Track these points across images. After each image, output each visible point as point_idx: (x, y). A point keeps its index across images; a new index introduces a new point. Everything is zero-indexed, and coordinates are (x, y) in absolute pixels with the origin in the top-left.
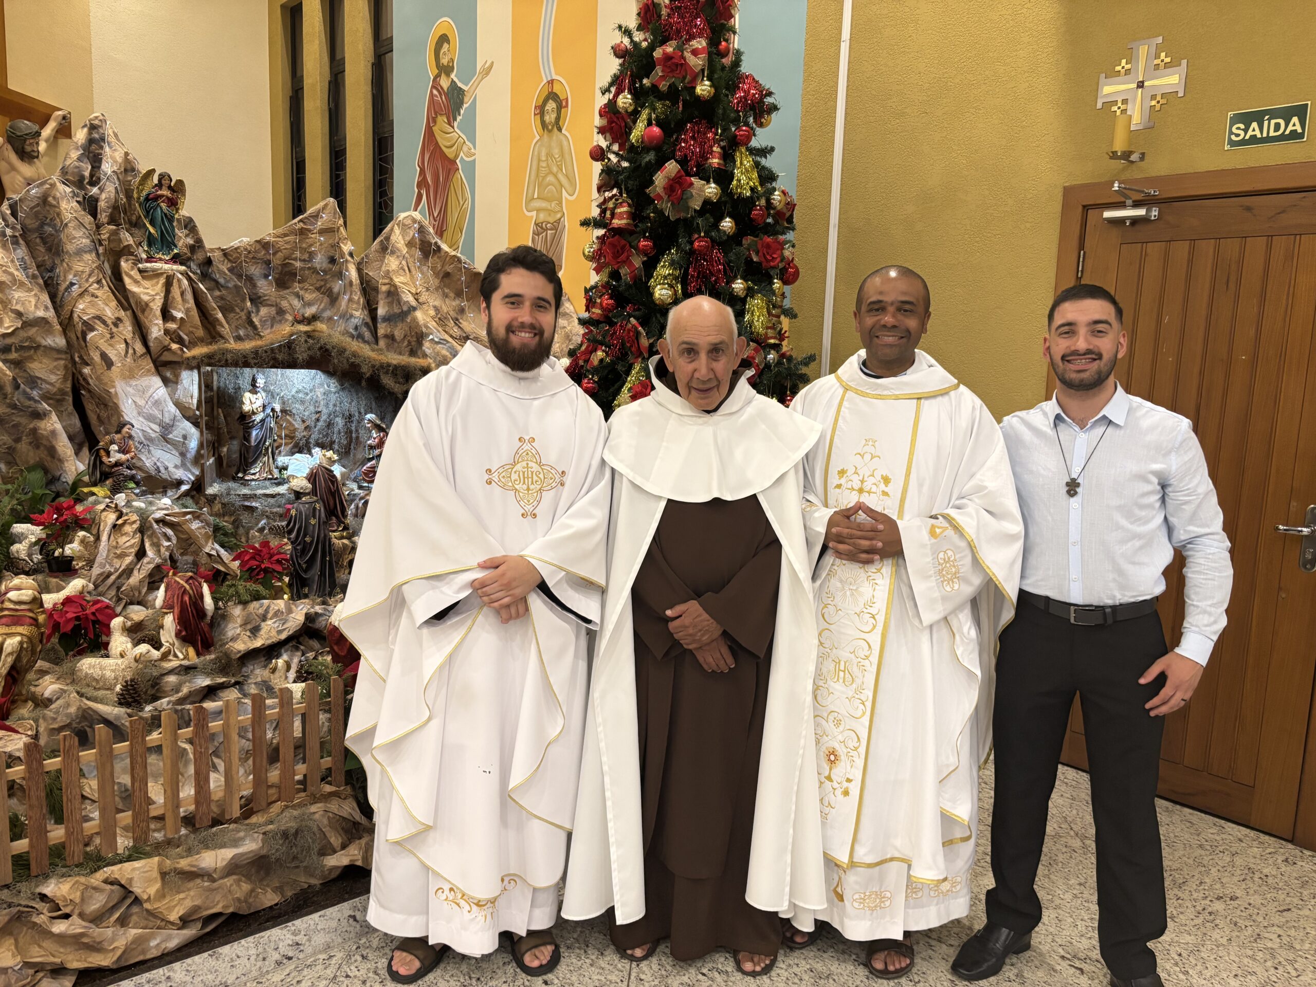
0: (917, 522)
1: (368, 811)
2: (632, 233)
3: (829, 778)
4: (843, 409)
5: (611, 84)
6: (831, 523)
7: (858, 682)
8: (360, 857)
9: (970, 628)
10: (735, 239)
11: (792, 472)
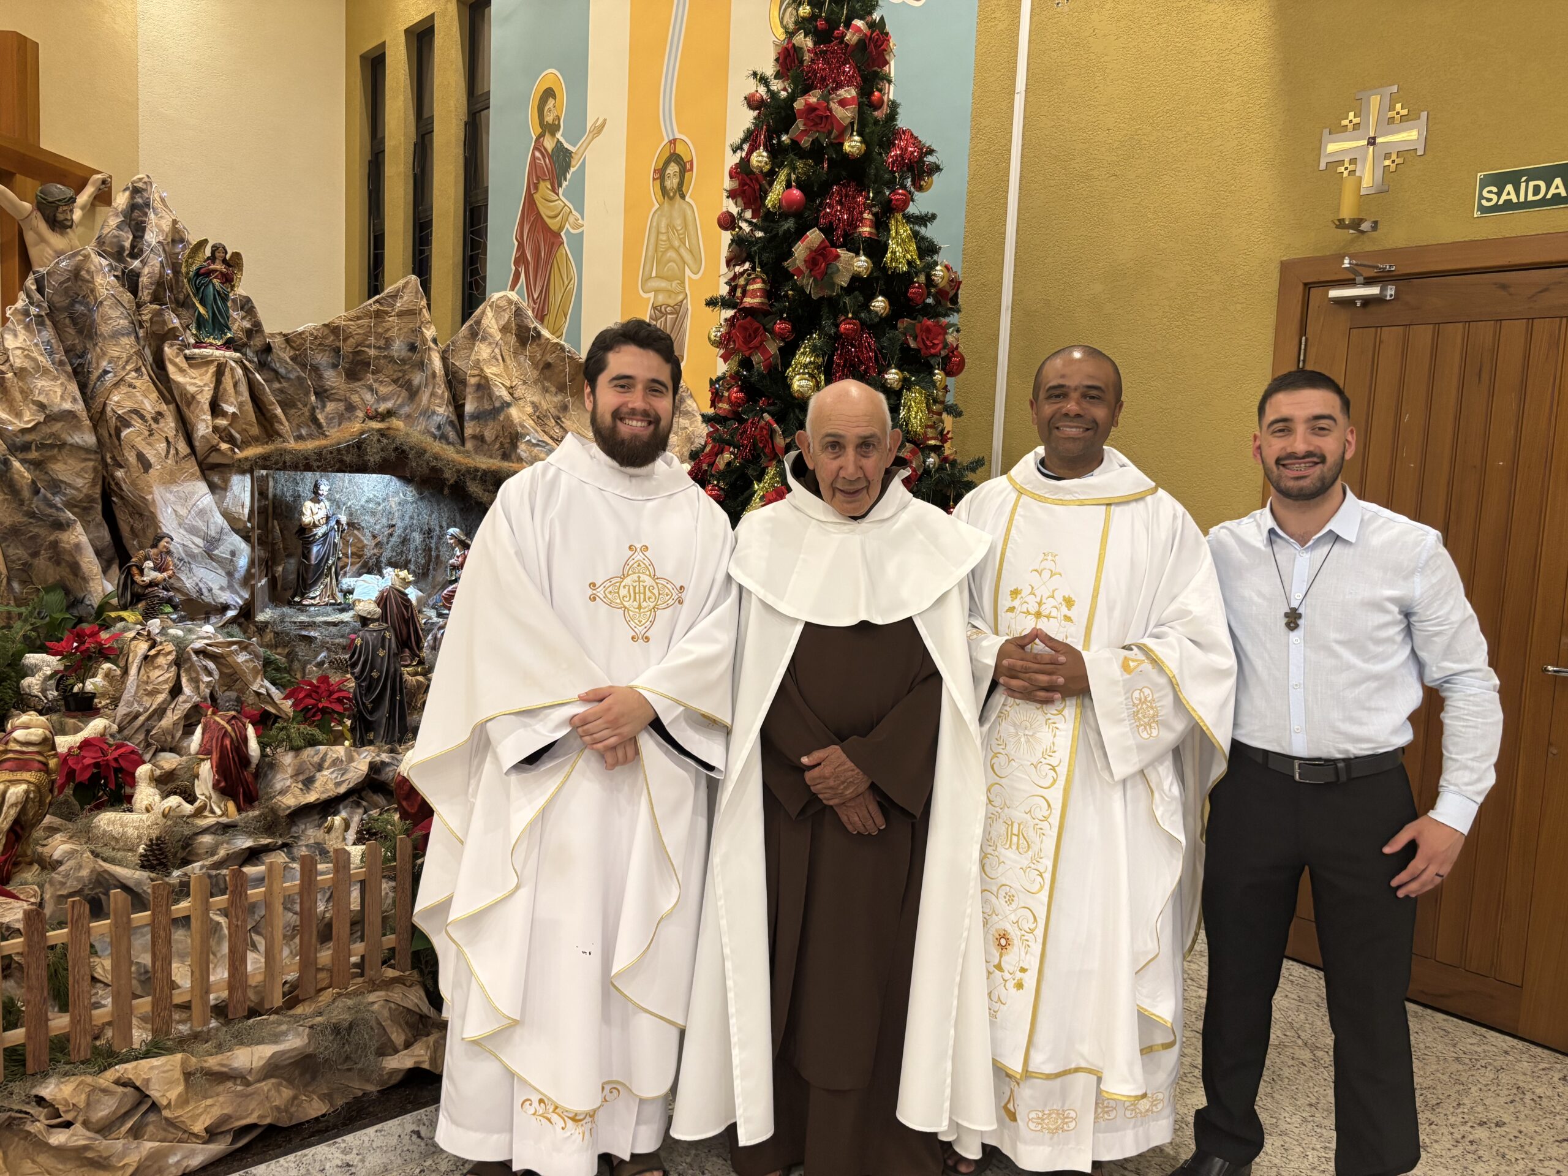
0: (1106, 653)
1: (436, 1000)
2: (766, 313)
3: (999, 967)
4: (1016, 517)
5: (744, 141)
6: (1002, 654)
7: (1035, 848)
8: (427, 1058)
9: (1171, 784)
10: (889, 321)
11: (956, 591)
